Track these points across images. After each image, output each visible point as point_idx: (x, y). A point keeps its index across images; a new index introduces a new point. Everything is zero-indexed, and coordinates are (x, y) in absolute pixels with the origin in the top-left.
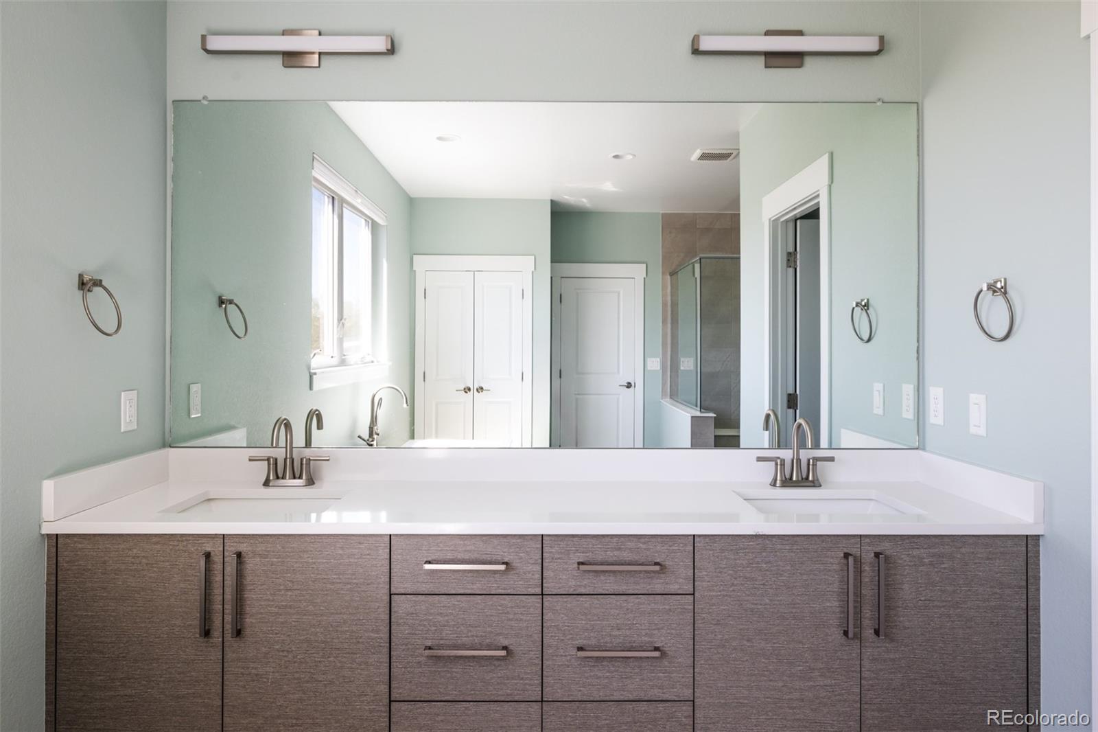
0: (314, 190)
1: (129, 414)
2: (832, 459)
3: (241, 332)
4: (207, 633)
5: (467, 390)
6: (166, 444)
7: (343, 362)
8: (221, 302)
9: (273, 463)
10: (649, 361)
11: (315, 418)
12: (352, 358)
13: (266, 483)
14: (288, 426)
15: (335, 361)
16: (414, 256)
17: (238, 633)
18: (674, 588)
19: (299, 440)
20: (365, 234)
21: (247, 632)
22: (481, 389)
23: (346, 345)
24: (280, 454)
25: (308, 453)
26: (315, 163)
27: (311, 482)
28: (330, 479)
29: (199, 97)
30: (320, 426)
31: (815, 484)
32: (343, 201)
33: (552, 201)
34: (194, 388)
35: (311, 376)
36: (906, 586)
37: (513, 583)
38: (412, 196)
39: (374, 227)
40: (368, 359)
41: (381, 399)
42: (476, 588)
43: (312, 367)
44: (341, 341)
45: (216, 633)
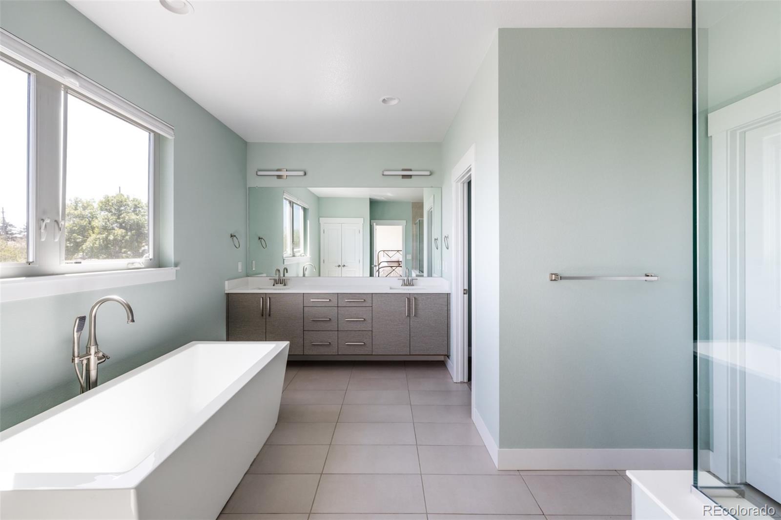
0: (284, 200)
1: (240, 267)
2: (417, 279)
3: (265, 247)
4: (262, 315)
5: (339, 266)
6: (247, 276)
7: (294, 256)
8: (259, 238)
9: (275, 280)
10: (407, 255)
11: (286, 270)
12: (297, 254)
13: (274, 285)
14: (279, 271)
15: (291, 255)
16: (320, 218)
17: (269, 315)
18: (367, 305)
19: (282, 275)
20: (301, 212)
21: (271, 315)
22: (344, 266)
23: (295, 250)
24: (277, 278)
25: (284, 278)
26: (285, 194)
27: (285, 285)
28: (289, 283)
29: (255, 186)
30: (287, 272)
31: (413, 285)
32: (293, 203)
33: (370, 199)
34: (254, 262)
35: (284, 260)
36: (420, 305)
37: (331, 304)
38: (319, 196)
39: (305, 210)
40: (303, 255)
41: (306, 268)
42: (323, 305)
43: (284, 257)
44: (293, 249)
45: (264, 315)
